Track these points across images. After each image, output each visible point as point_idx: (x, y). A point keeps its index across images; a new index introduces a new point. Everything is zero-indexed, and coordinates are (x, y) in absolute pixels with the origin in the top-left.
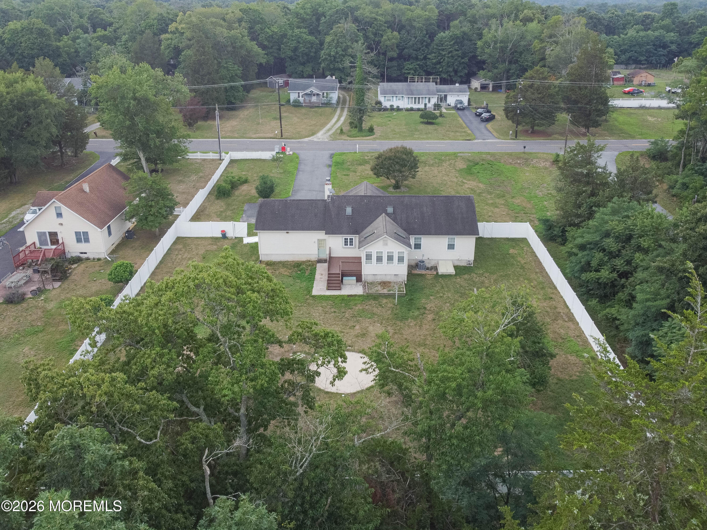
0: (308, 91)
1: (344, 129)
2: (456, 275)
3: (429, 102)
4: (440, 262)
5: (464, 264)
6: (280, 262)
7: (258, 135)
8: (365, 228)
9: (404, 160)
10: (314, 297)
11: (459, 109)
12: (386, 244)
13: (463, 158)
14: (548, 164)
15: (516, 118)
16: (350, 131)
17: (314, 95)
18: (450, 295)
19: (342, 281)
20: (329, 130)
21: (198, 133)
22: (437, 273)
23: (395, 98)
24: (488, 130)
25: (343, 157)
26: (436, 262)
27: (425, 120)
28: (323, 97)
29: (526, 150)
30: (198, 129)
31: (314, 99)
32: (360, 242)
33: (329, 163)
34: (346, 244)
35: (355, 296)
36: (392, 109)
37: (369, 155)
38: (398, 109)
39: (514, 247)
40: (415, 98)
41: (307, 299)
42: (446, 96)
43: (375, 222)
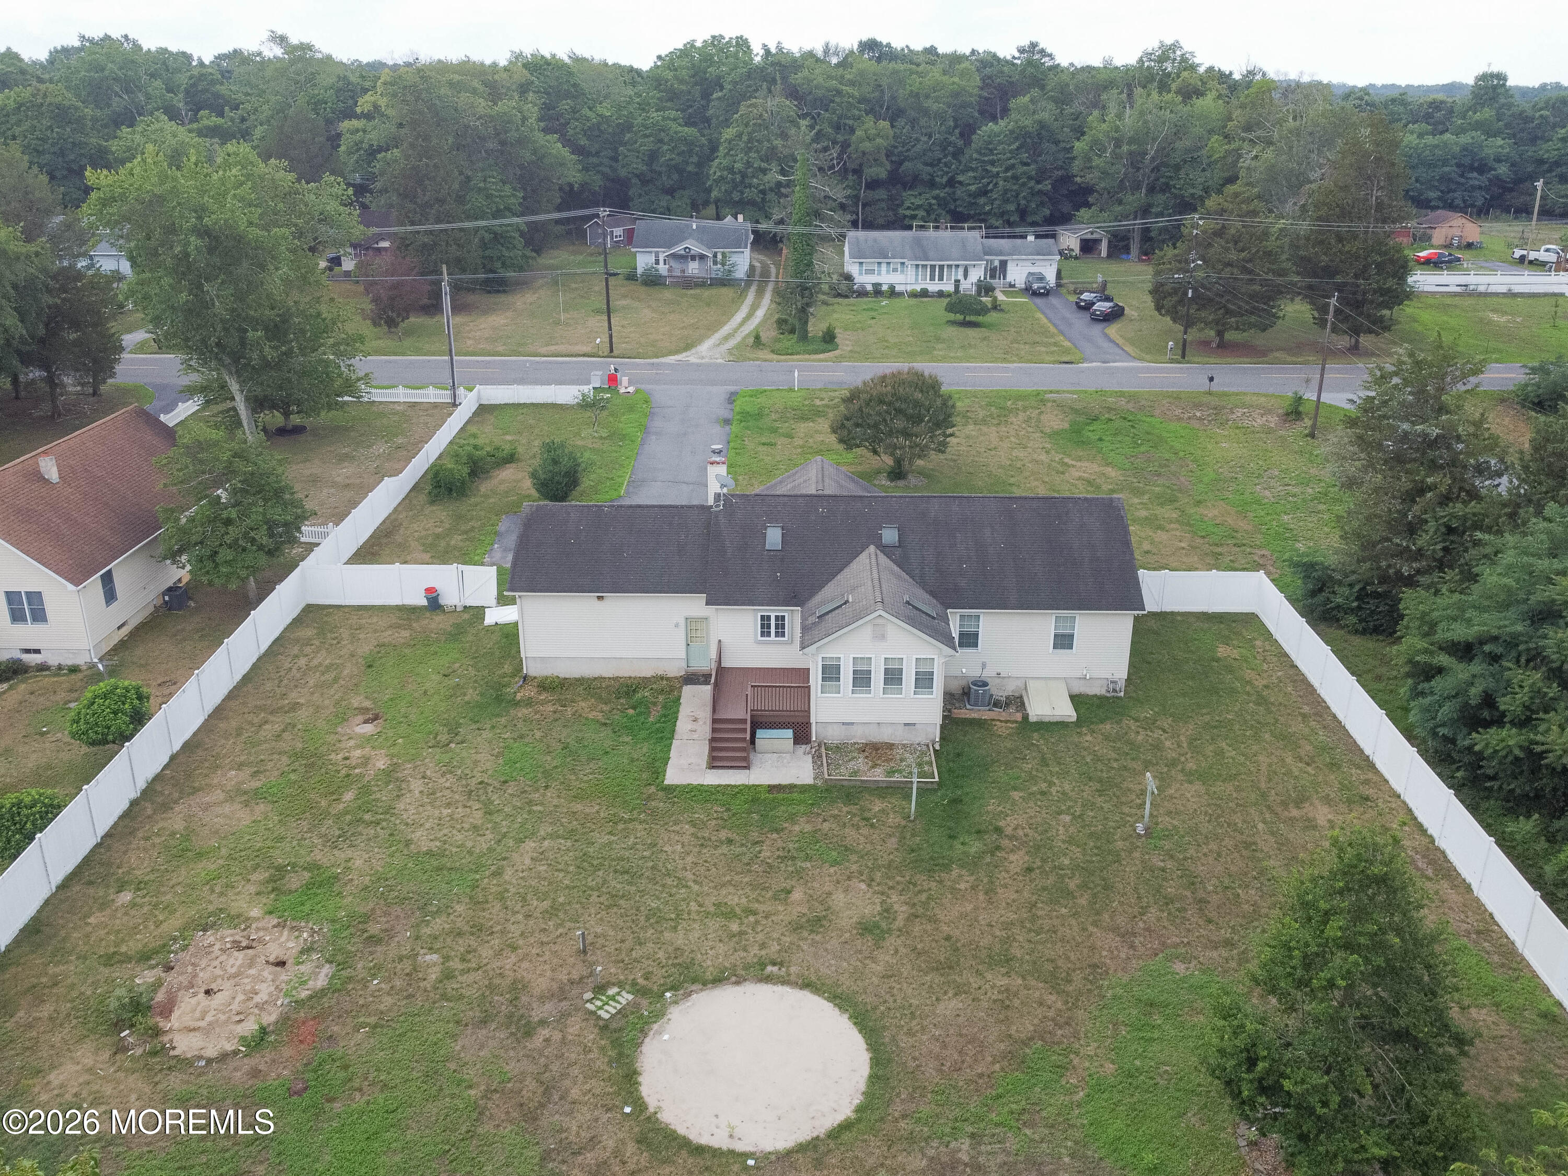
0: (678, 249)
1: (764, 336)
2: (1079, 723)
3: (966, 276)
4: (1032, 685)
5: (1097, 690)
6: (580, 681)
7: (553, 348)
8: (821, 587)
9: (917, 404)
10: (670, 789)
11: (1035, 294)
12: (883, 637)
13: (1060, 406)
14: (1273, 420)
15: (1182, 310)
16: (778, 340)
17: (693, 258)
18: (1067, 787)
19: (753, 741)
20: (727, 338)
21: (407, 342)
22: (1026, 717)
23: (884, 267)
24: (1112, 341)
25: (761, 400)
26: (1020, 683)
27: (960, 317)
28: (715, 263)
29: (1215, 387)
30: (409, 333)
31: (693, 268)
32: (805, 629)
33: (726, 414)
34: (765, 632)
35: (792, 787)
36: (877, 291)
37: (824, 395)
38: (893, 293)
39: (1226, 641)
40: (933, 267)
41: (650, 798)
42: (1004, 264)
43: (846, 571)
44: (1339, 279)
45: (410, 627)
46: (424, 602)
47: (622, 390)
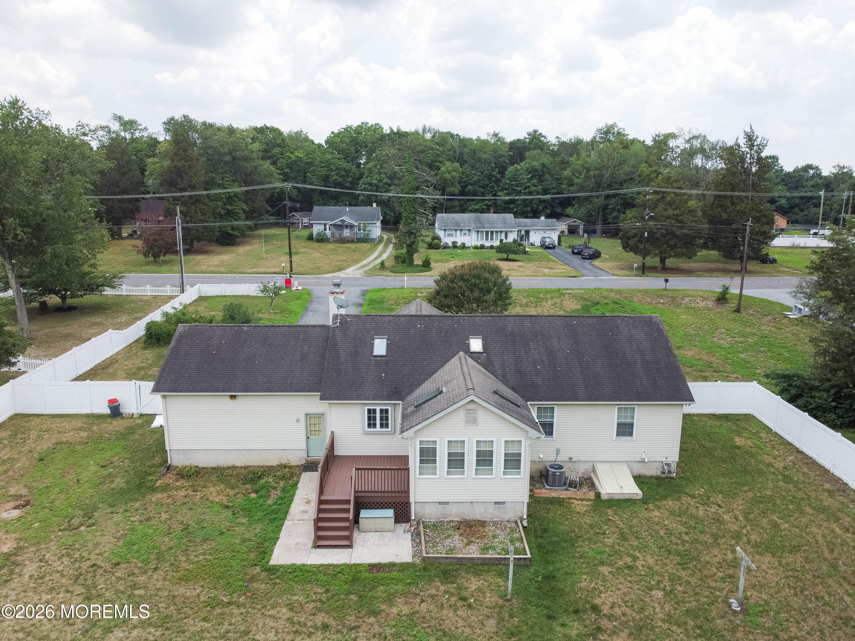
0: (337, 221)
1: (387, 264)
2: (644, 501)
3: (506, 238)
4: (599, 468)
5: (653, 471)
6: (215, 470)
7: (255, 270)
8: (419, 384)
10: (274, 569)
11: (547, 248)
12: (474, 421)
13: (574, 296)
14: (710, 304)
16: (393, 266)
17: (347, 227)
19: (356, 520)
20: (364, 266)
21: (163, 268)
22: (598, 495)
23: (458, 232)
24: (596, 267)
25: (384, 294)
26: (589, 466)
27: (504, 256)
28: (359, 230)
29: (670, 286)
30: (165, 263)
31: (347, 233)
32: (404, 417)
33: (361, 301)
34: (371, 424)
35: (391, 566)
36: (455, 246)
37: (423, 291)
38: (463, 246)
39: (739, 434)
40: (487, 232)
41: (252, 579)
42: (527, 232)
43: (441, 372)
44: (734, 226)
45: (90, 429)
46: (108, 411)
47: (294, 288)
